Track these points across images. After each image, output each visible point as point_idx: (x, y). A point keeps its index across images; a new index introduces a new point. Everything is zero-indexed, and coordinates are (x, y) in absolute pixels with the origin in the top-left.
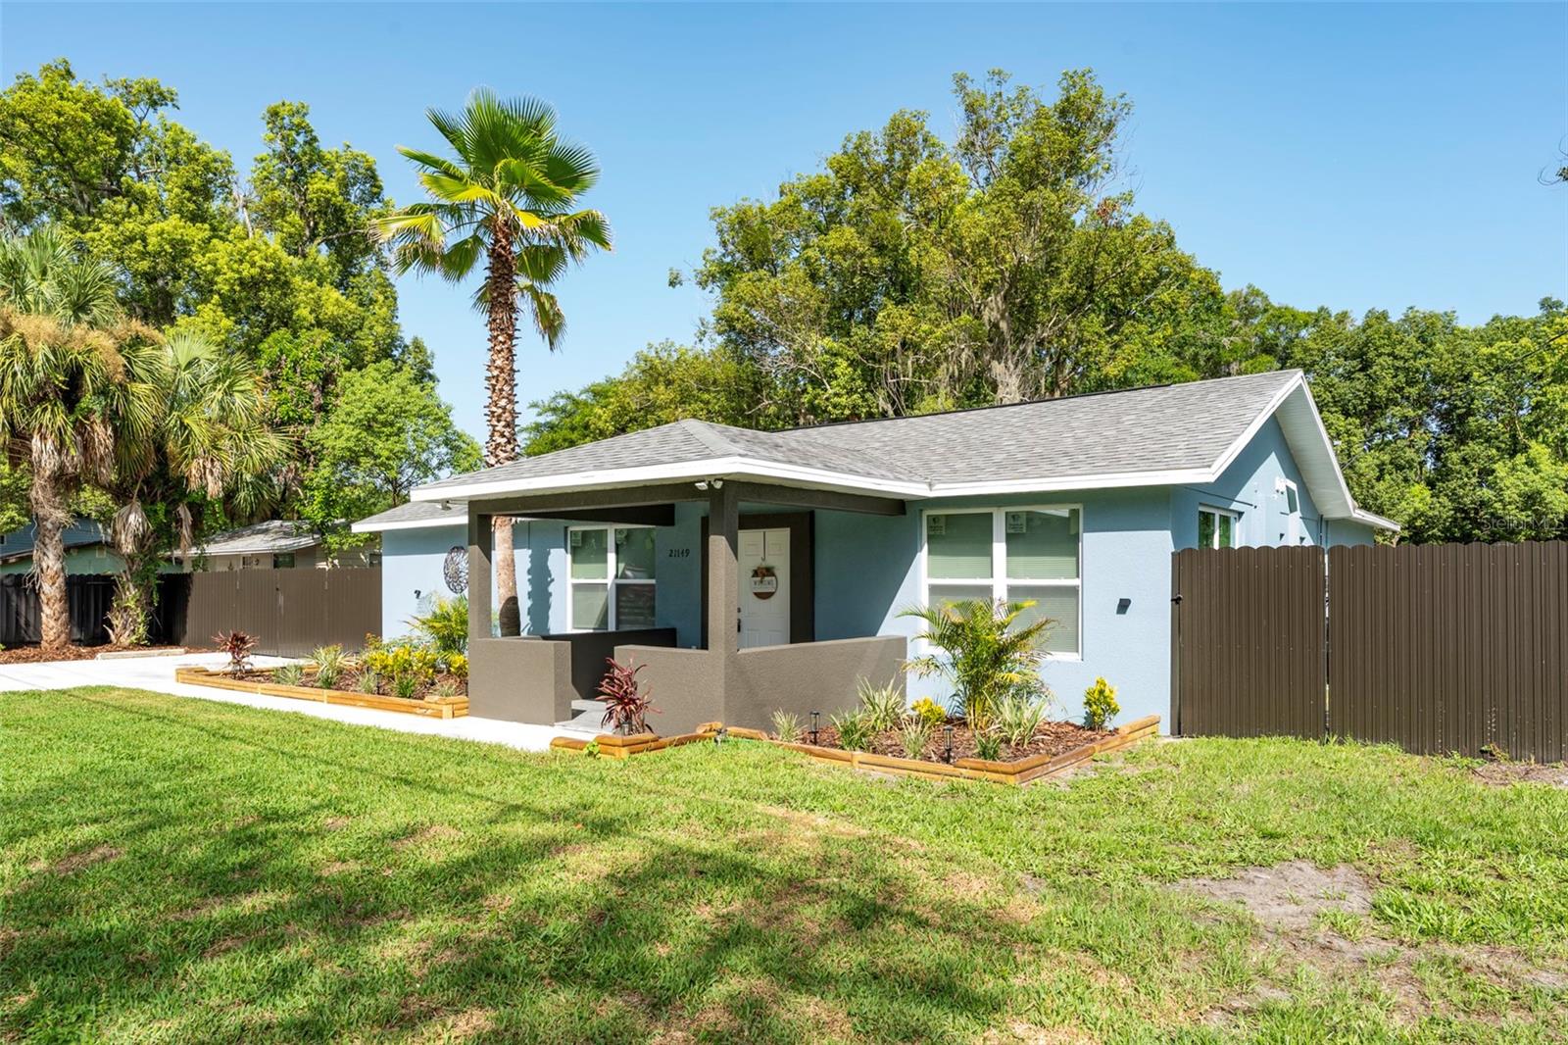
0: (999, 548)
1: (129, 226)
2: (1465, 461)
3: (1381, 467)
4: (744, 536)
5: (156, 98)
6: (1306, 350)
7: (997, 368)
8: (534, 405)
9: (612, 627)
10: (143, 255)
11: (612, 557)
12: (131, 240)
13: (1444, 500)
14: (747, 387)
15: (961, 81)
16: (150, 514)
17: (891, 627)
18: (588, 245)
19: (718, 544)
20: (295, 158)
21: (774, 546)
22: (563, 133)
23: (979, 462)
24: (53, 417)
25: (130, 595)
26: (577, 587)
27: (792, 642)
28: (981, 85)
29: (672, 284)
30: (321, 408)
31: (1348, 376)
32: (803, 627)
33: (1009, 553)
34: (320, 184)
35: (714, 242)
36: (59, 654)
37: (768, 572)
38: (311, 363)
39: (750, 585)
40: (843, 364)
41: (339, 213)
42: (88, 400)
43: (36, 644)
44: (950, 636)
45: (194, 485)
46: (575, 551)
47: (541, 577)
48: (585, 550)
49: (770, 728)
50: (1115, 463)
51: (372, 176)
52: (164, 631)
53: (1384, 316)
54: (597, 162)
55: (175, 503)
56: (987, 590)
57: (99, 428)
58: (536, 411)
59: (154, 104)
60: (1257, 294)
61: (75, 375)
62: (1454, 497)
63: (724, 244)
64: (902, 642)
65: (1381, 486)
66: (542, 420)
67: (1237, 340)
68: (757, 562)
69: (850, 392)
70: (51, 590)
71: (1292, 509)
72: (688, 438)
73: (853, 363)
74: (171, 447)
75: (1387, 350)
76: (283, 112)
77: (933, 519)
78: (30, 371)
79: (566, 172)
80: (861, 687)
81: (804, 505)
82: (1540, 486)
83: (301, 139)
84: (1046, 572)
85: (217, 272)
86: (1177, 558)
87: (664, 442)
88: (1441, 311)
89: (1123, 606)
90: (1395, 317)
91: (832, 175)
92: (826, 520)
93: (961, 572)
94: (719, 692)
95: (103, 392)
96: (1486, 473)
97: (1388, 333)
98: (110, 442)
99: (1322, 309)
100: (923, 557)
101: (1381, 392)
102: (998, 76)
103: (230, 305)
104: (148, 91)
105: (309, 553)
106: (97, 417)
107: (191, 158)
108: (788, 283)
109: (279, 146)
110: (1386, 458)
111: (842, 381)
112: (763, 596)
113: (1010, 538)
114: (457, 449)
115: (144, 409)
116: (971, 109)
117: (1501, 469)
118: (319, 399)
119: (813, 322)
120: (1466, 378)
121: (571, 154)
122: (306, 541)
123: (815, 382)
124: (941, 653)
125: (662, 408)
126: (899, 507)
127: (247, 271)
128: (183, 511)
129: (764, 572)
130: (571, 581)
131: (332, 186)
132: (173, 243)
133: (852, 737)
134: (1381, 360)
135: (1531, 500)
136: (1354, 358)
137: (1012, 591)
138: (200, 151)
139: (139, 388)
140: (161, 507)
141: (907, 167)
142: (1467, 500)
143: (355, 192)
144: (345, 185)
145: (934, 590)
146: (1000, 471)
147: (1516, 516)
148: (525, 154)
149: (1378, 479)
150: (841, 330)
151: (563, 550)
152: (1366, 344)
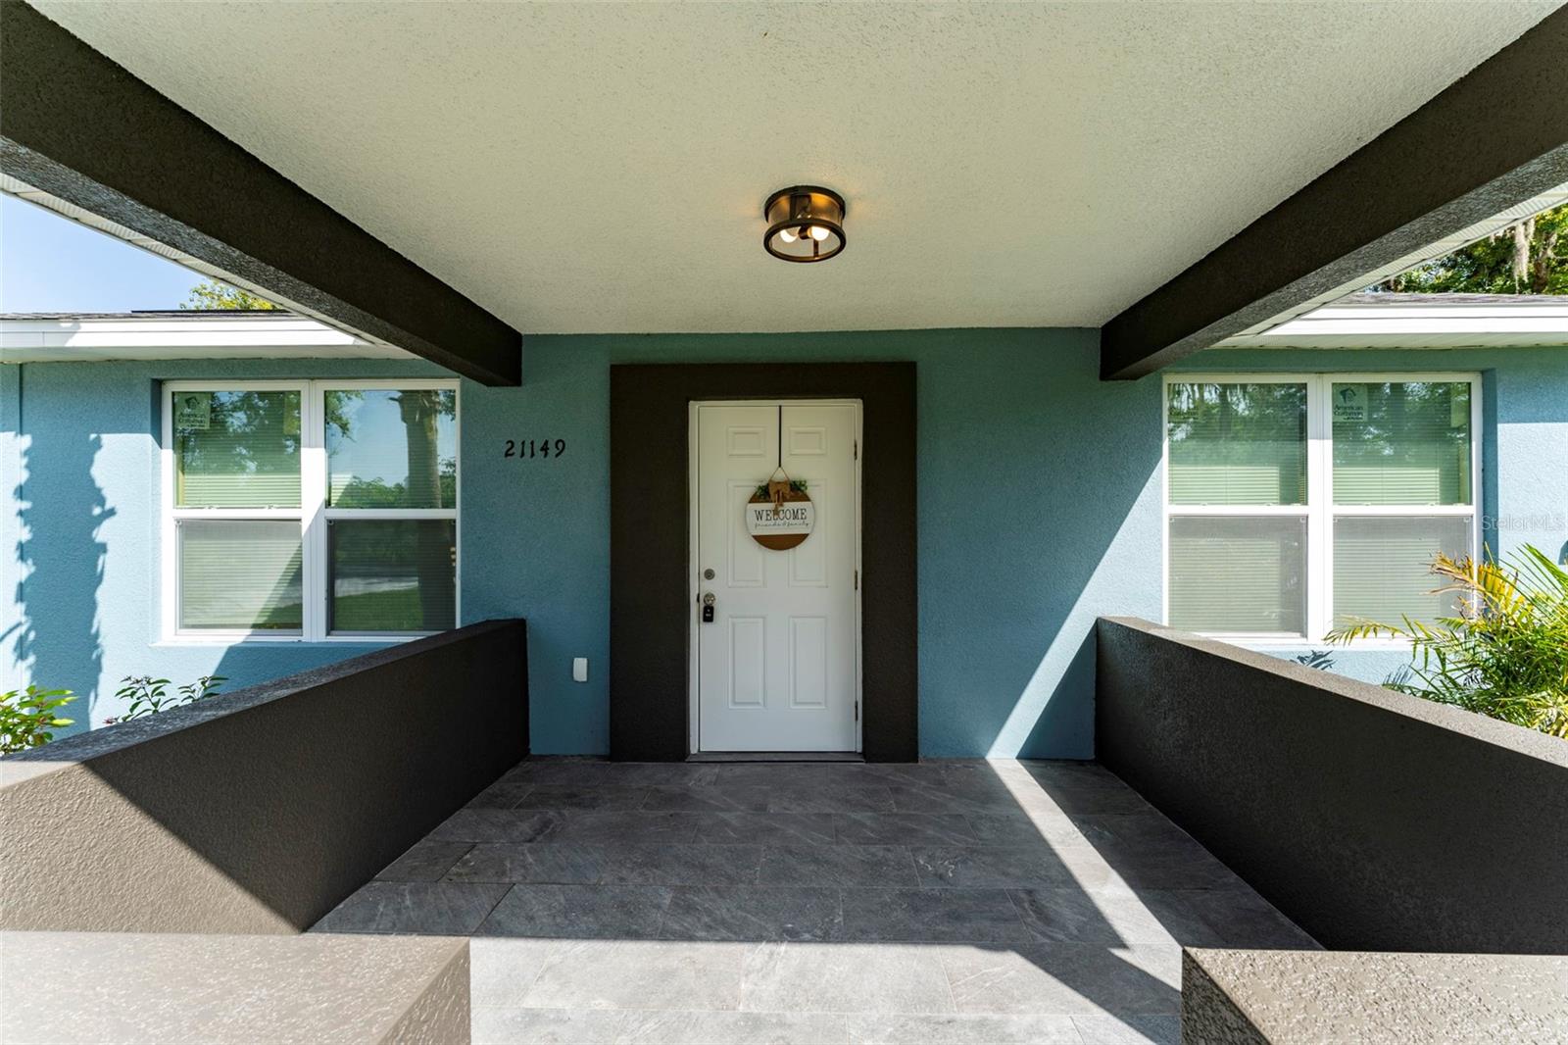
11: (312, 457)
26: (190, 530)
37: (794, 491)
46: (187, 442)
56: (1296, 526)
113: (1341, 431)
129: (780, 493)
145: (1182, 527)
151: (148, 438)
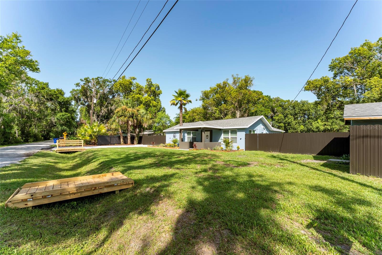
0: (230, 134)
1: (133, 95)
2: (309, 122)
3: (296, 123)
4: (205, 132)
5: (134, 79)
6: (286, 106)
7: (237, 112)
8: (176, 114)
9: (191, 141)
10: (135, 99)
11: (191, 134)
12: (133, 97)
13: (305, 128)
14: (206, 113)
15: (233, 76)
16: (139, 129)
17: (220, 141)
18: (190, 103)
19: (203, 133)
20: (150, 85)
21: (208, 133)
22: (187, 92)
23: (228, 125)
24: (131, 119)
25: (136, 138)
26: (188, 137)
27: (210, 142)
28: (235, 76)
29: (196, 100)
30: (155, 117)
31: (292, 110)
32: (211, 141)
33: (231, 134)
34: (153, 88)
35: (202, 95)
36: (130, 145)
37: (208, 136)
38: (154, 112)
39: (206, 137)
40: (217, 111)
41: (154, 92)
42: (134, 117)
43: (127, 144)
44: (224, 142)
45: (143, 126)
46: (188, 134)
47: (184, 136)
48: (189, 134)
49: (208, 149)
50: (240, 126)
51: (159, 87)
52: (139, 143)
53: (297, 101)
54: (191, 95)
55: (141, 128)
56: (229, 137)
57: (135, 120)
58: (177, 115)
59: (134, 80)
60: (279, 98)
61: (133, 114)
62: (307, 127)
63: (203, 95)
64: (220, 143)
65: (296, 126)
66: (177, 116)
67: (276, 105)
68: (206, 135)
69: (218, 114)
70: (129, 138)
71: (264, 130)
72: (200, 123)
73: (219, 111)
74: (141, 122)
75: (297, 106)
76: (148, 80)
77: (224, 131)
78: (129, 114)
79: (188, 96)
80: (216, 146)
81: (211, 129)
82: (319, 126)
83: (150, 83)
84: (234, 136)
85: (143, 101)
86: (246, 135)
87: (198, 124)
88: (306, 100)
89: (241, 139)
90: (299, 101)
91: (216, 87)
92: (213, 131)
93: (226, 136)
94: (203, 146)
95: (135, 116)
96: (311, 124)
97: (298, 104)
98: (136, 122)
99: (289, 100)
100: (223, 134)
101: (296, 112)
102: (237, 75)
103: (144, 104)
104: (133, 78)
105: (153, 134)
106: (135, 119)
107: (139, 87)
108: (210, 101)
109: (148, 84)
110: (297, 122)
111: (217, 113)
112: (207, 138)
113: (231, 133)
114: (170, 121)
115: (139, 118)
116: (234, 79)
117: (313, 123)
118: (155, 116)
119: (214, 106)
120: (309, 110)
121: (188, 94)
122: (153, 132)
123: (214, 113)
124: (224, 143)
125: (195, 116)
126: (220, 130)
127: (146, 101)
128: (142, 129)
129: (207, 136)
130: (187, 137)
131: (154, 88)
132: (138, 97)
133: (214, 149)
134: (296, 108)
135: (317, 128)
136: (293, 107)
137: (231, 138)
138: (140, 86)
139: (139, 116)
140: (140, 129)
141: (225, 87)
142: (309, 128)
143: (157, 89)
144: (155, 88)
145: (224, 137)
146: (230, 126)
147: (315, 130)
148: (184, 95)
149: (295, 125)
150: (217, 107)
151: (186, 134)
152: (294, 105)
